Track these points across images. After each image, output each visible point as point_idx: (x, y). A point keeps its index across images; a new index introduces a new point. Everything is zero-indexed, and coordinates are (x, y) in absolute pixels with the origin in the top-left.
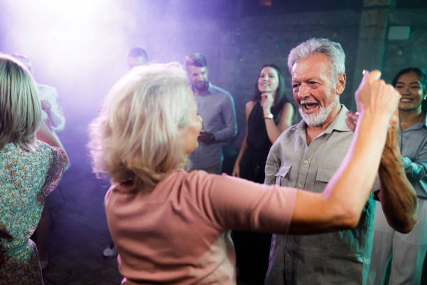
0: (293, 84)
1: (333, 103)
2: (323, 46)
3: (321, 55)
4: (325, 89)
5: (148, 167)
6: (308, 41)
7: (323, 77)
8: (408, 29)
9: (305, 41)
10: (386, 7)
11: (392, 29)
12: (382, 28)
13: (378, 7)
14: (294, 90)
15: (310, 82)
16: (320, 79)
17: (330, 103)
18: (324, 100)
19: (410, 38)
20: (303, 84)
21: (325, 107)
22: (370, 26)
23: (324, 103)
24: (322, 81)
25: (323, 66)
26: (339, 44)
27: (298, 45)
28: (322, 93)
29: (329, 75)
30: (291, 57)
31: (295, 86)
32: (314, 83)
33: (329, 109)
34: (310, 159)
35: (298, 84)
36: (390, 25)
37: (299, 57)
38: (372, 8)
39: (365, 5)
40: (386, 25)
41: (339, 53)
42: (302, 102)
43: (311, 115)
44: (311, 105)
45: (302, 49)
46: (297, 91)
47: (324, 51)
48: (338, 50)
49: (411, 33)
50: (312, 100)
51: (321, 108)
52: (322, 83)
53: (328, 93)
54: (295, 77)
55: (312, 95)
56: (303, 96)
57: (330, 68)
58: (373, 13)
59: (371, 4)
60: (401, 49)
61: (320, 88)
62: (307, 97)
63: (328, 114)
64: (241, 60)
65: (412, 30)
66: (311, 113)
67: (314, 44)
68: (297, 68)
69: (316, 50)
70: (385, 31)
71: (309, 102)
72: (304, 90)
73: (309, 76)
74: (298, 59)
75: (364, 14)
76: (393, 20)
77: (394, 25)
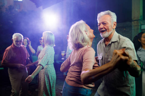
10: (139, 20)
12: (139, 26)
13: (137, 20)
15: (103, 23)
16: (107, 22)
17: (110, 31)
18: (108, 29)
21: (108, 32)
22: (135, 26)
24: (108, 23)
28: (108, 27)
29: (110, 21)
31: (99, 25)
36: (141, 25)
38: (135, 20)
39: (133, 20)
40: (140, 25)
50: (104, 29)
58: (135, 22)
59: (134, 19)
61: (107, 25)
62: (102, 28)
66: (103, 33)
72: (102, 26)
75: (133, 22)
76: (142, 23)
77: (143, 25)
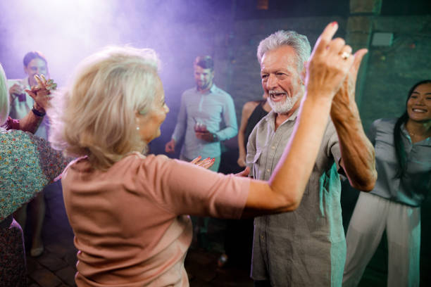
0: (262, 74)
1: (299, 94)
2: (290, 39)
3: (288, 48)
4: (292, 80)
5: (100, 146)
6: (276, 33)
7: (291, 69)
8: (391, 36)
9: (274, 33)
10: (371, 14)
11: (377, 36)
12: (367, 34)
13: (364, 14)
14: (263, 80)
15: (277, 73)
16: (287, 71)
18: (290, 90)
19: (393, 45)
20: (271, 75)
21: (291, 96)
22: (356, 32)
23: (291, 93)
24: (289, 73)
25: (290, 57)
26: (305, 37)
27: (267, 37)
28: (289, 84)
29: (295, 66)
30: (260, 49)
31: (264, 76)
32: (281, 74)
33: (295, 98)
34: (276, 145)
35: (266, 75)
36: (374, 31)
37: (268, 49)
38: (357, 15)
39: (352, 12)
40: (370, 31)
41: (305, 46)
42: (270, 92)
43: (278, 103)
44: (278, 95)
45: (270, 41)
46: (266, 81)
47: (290, 43)
48: (304, 43)
49: (394, 40)
50: (279, 90)
51: (288, 98)
52: (289, 74)
53: (295, 84)
54: (263, 68)
55: (280, 86)
56: (271, 87)
57: (297, 60)
58: (359, 19)
59: (357, 11)
60: (384, 54)
61: (287, 79)
62: (275, 88)
63: (293, 104)
64: (234, 62)
65: (395, 37)
66: (278, 101)
67: (281, 36)
68: (265, 59)
69: (284, 43)
70: (369, 37)
71: (277, 92)
72: (272, 82)
73: (277, 67)
74: (267, 51)
75: (350, 20)
76: (377, 27)
77: (378, 31)
